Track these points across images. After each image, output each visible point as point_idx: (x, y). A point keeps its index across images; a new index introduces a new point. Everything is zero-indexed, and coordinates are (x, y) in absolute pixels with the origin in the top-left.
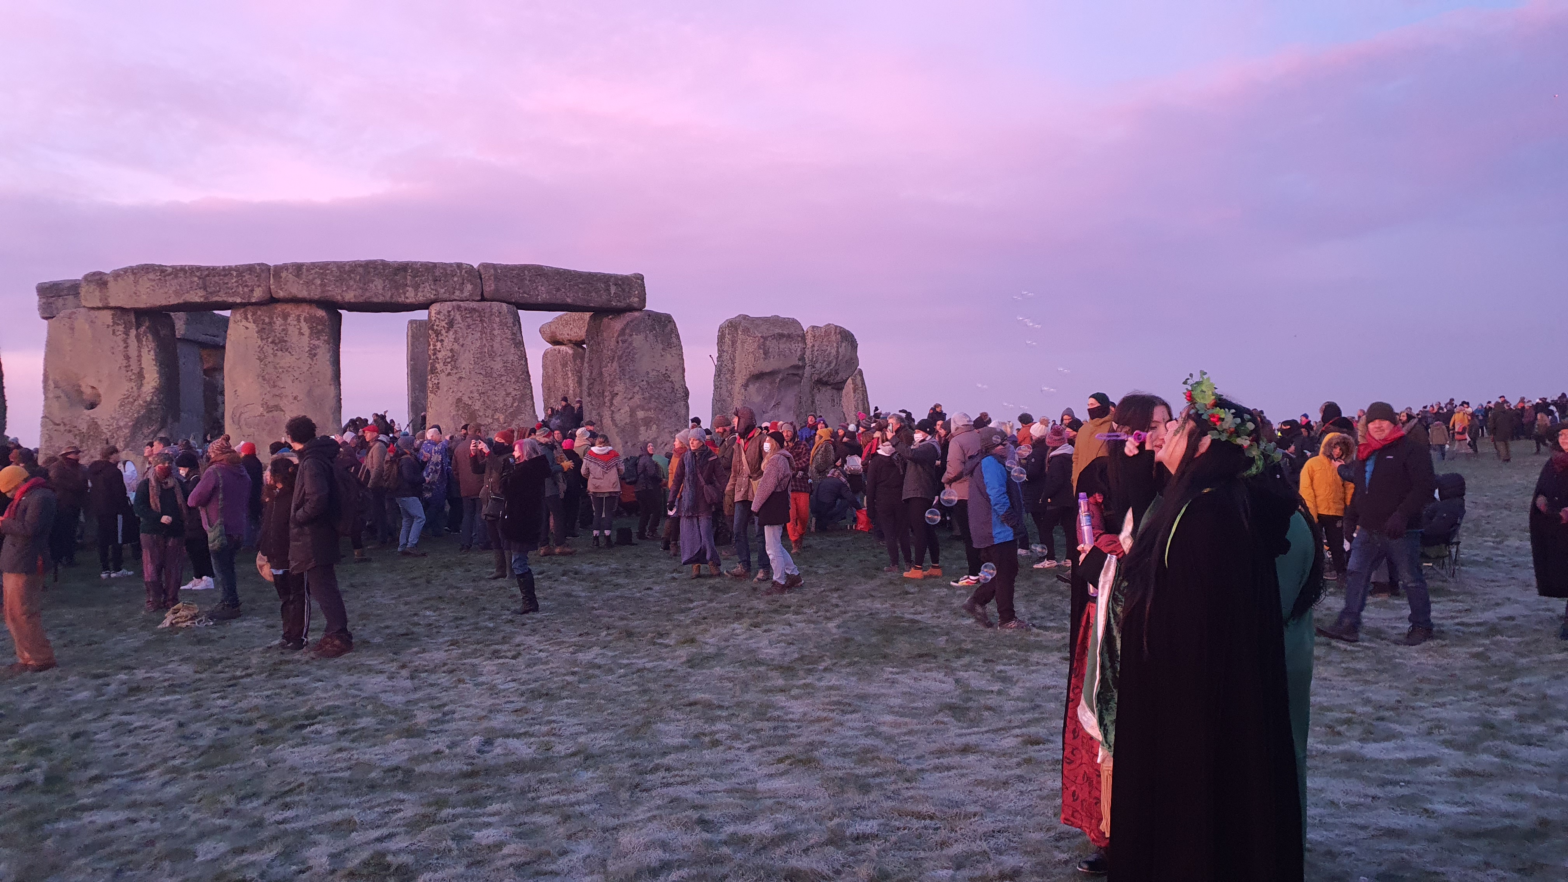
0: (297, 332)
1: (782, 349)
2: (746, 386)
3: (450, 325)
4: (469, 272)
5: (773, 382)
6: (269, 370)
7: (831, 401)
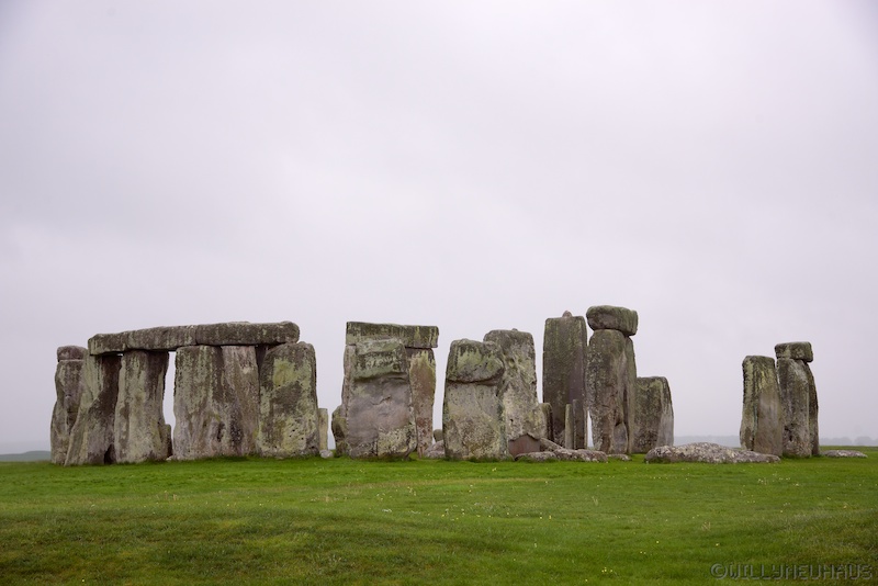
1: (378, 362)
2: (355, 387)
3: (181, 359)
4: (191, 331)
5: (378, 384)
6: (127, 385)
7: (476, 394)
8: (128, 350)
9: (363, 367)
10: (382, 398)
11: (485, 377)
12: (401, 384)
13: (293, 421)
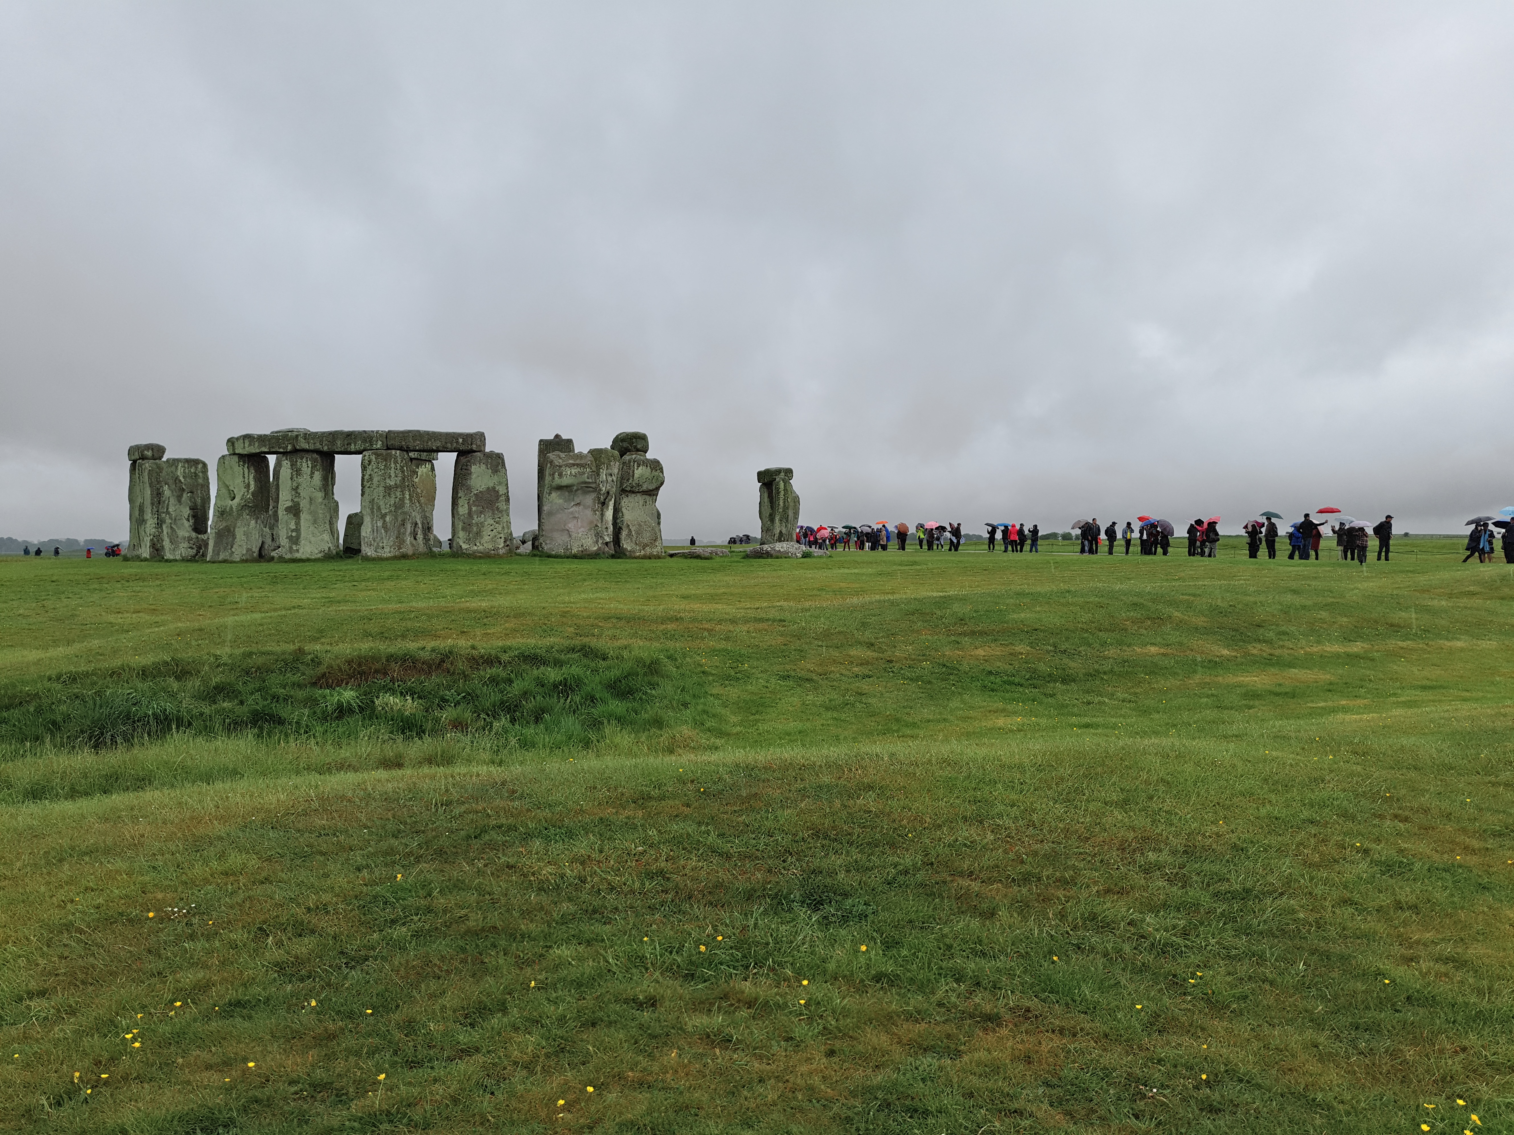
0: (306, 465)
1: (573, 473)
2: (550, 493)
3: (370, 462)
4: (381, 435)
5: (570, 491)
6: (295, 484)
7: (641, 503)
8: (295, 451)
9: (560, 475)
10: (572, 504)
11: (651, 488)
12: (590, 492)
13: (492, 522)
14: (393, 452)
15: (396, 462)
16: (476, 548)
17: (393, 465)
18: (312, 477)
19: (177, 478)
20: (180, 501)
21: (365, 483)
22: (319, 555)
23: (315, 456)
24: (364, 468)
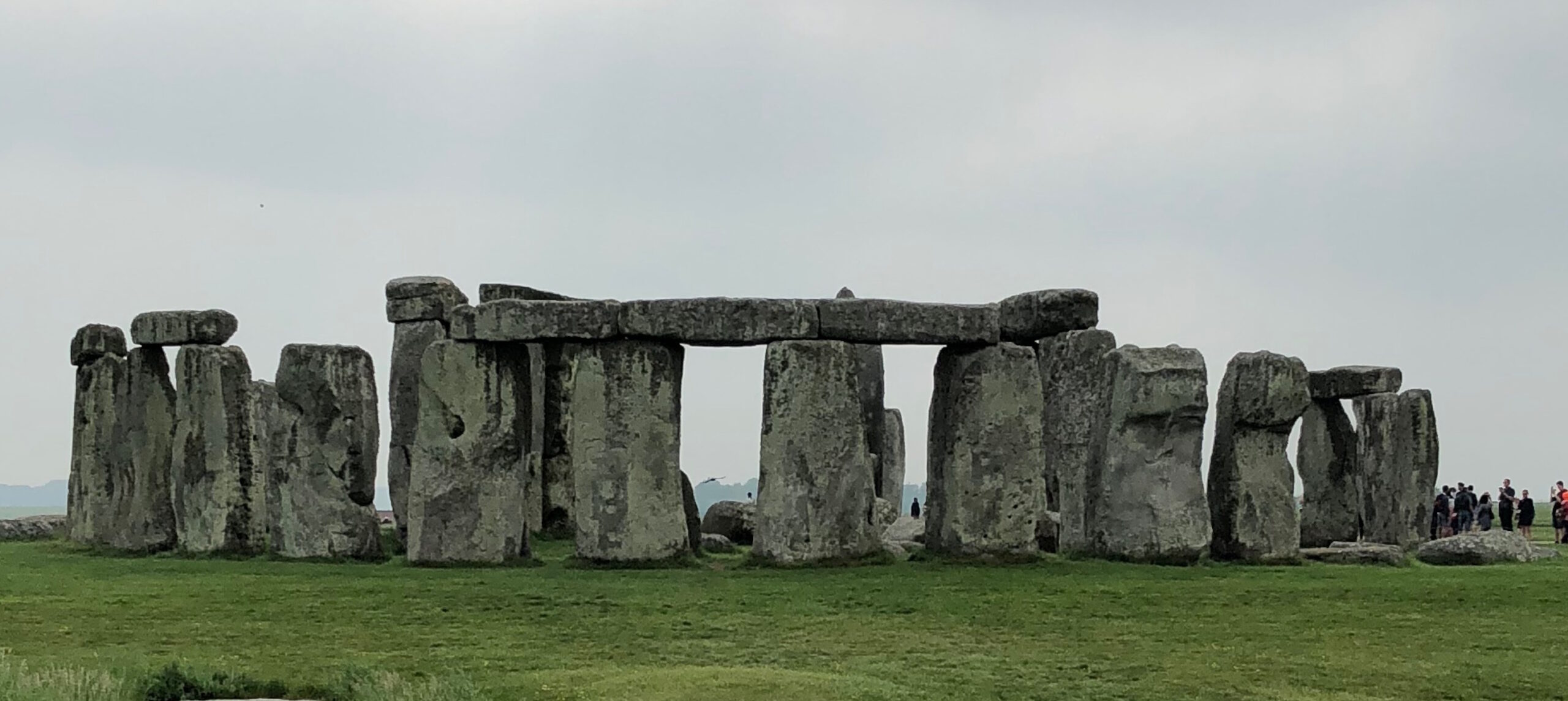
0: (641, 369)
1: (1171, 388)
2: (1122, 431)
3: (785, 364)
4: (807, 310)
5: (1160, 428)
6: (614, 407)
7: (1266, 448)
8: (617, 337)
10: (1161, 451)
12: (1192, 427)
13: (1017, 489)
14: (833, 343)
15: (837, 366)
16: (985, 542)
17: (832, 372)
18: (654, 394)
19: (324, 386)
20: (322, 438)
21: (773, 407)
22: (666, 554)
23: (660, 349)
24: (771, 375)
